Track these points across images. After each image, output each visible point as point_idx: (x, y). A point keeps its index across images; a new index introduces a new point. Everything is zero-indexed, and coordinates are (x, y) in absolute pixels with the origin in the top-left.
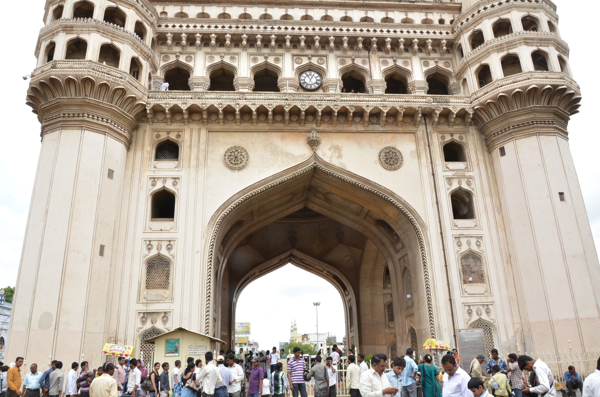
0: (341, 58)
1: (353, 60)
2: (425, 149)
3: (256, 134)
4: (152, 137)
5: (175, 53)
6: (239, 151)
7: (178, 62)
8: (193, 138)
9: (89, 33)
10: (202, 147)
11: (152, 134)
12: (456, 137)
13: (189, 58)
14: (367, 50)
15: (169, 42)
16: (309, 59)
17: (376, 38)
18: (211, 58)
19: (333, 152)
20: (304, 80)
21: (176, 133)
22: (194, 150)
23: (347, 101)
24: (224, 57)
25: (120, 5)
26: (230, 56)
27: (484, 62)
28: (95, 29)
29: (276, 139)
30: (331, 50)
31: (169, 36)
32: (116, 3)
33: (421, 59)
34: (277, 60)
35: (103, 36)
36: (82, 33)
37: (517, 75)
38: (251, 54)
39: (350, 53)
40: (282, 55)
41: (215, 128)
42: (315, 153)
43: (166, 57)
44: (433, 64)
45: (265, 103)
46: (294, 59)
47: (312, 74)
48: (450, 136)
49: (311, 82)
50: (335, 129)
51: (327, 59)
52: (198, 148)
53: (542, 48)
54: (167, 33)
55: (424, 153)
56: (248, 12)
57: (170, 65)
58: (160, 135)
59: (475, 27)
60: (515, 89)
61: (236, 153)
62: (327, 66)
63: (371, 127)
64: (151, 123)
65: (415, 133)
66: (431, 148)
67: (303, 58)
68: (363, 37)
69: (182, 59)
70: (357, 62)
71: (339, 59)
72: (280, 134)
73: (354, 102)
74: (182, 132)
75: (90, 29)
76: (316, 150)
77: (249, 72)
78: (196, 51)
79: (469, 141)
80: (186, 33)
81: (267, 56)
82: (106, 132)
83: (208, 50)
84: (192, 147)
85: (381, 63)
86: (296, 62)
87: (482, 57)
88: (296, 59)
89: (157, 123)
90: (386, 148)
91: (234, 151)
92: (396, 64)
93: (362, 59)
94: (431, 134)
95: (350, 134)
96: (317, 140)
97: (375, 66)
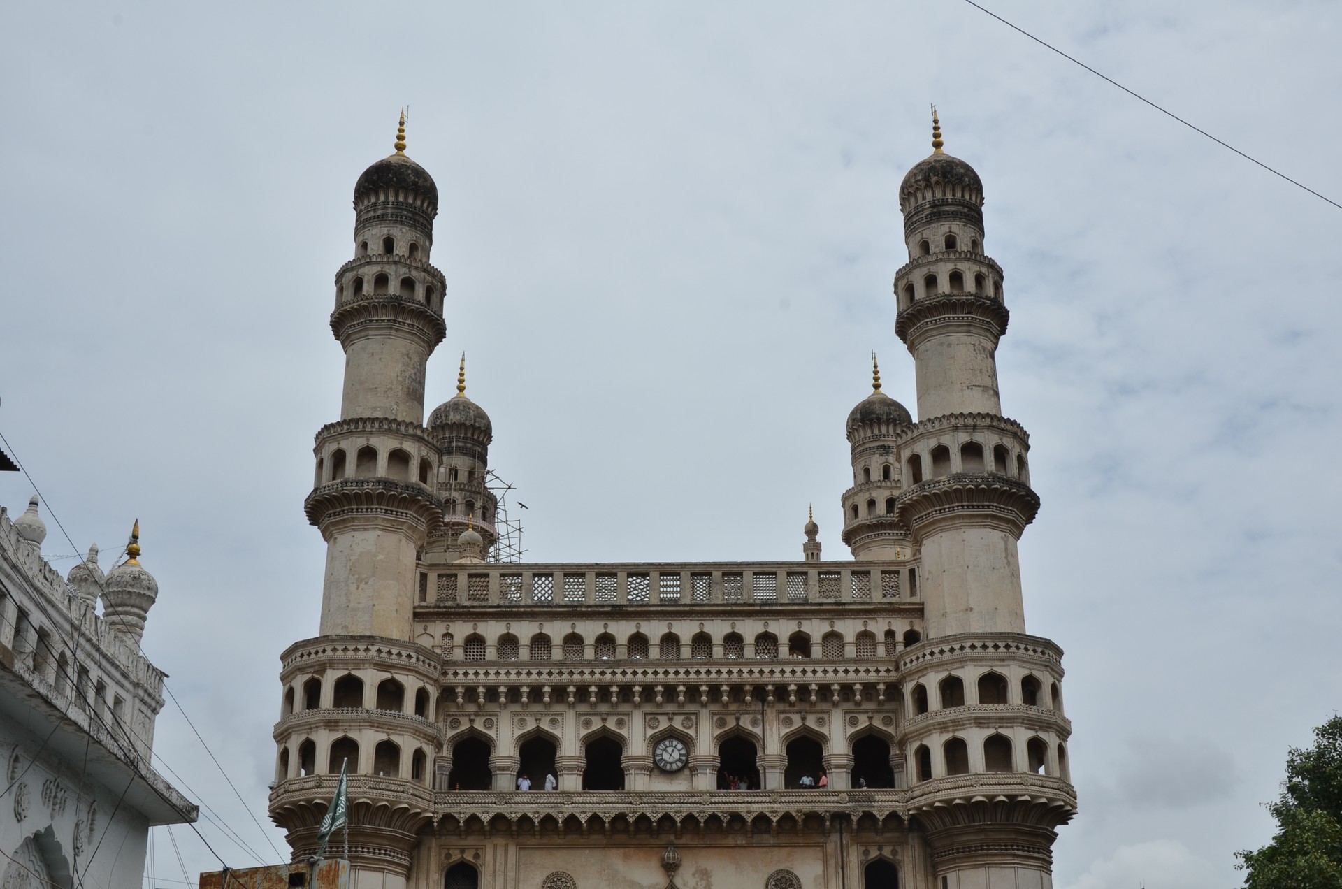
0: (718, 716)
1: (738, 719)
2: (837, 872)
3: (587, 852)
4: (440, 859)
5: (469, 715)
6: (563, 879)
7: (472, 729)
8: (498, 860)
9: (360, 730)
10: (511, 874)
11: (440, 855)
12: (887, 852)
13: (489, 724)
14: (761, 700)
15: (460, 700)
16: (670, 719)
17: (773, 685)
18: (522, 721)
19: (698, 879)
20: (661, 755)
21: (473, 852)
22: (500, 880)
23: (719, 803)
24: (540, 720)
25: (396, 673)
26: (550, 718)
27: (925, 742)
28: (367, 724)
29: (615, 859)
30: (704, 705)
31: (460, 690)
32: (390, 672)
33: (846, 713)
34: (620, 723)
35: (377, 731)
36: (350, 730)
37: (960, 777)
38: (580, 714)
39: (733, 707)
40: (628, 714)
41: (529, 843)
42: (671, 881)
43: (455, 723)
44: (865, 721)
45: (599, 810)
46: (647, 720)
47: (674, 745)
48: (877, 850)
49: (672, 758)
50: (702, 843)
51: (697, 719)
52: (505, 875)
53: (1003, 731)
54: (457, 686)
55: (835, 879)
56: (577, 631)
57: (461, 735)
58: (451, 855)
59: (919, 677)
60: (955, 799)
61: (559, 883)
62: (697, 731)
63: (756, 839)
64: (437, 837)
65: (823, 846)
66: (846, 869)
67: (660, 718)
68: (751, 685)
69: (479, 725)
70: (744, 723)
71: (716, 718)
72: (621, 851)
73: (730, 805)
74: (481, 851)
75: (361, 724)
76: (673, 876)
77: (578, 745)
78: (498, 710)
79: (906, 858)
80: (484, 686)
81: (605, 716)
82: (384, 869)
83: (517, 708)
84: (497, 874)
85: (781, 723)
86: (650, 726)
87: (923, 733)
88: (649, 720)
89: (445, 835)
90: (777, 872)
91: (555, 879)
92: (804, 724)
93: (752, 716)
94: (847, 847)
95: (725, 850)
96: (674, 863)
97: (771, 729)
